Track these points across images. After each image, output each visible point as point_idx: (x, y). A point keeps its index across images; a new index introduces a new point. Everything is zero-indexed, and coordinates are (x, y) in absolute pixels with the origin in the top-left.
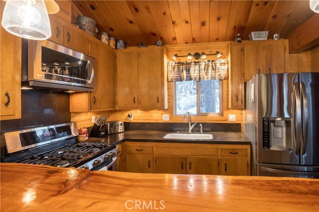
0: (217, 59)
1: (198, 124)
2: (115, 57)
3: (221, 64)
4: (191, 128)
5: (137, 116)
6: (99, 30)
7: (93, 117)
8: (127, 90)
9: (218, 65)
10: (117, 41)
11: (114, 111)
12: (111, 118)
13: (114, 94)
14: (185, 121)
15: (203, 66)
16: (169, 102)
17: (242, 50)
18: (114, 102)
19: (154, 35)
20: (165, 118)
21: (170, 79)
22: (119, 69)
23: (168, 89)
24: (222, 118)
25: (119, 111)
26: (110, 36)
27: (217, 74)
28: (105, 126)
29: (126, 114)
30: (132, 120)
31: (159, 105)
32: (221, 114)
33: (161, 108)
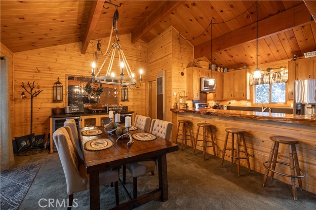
0: (282, 71)
1: (268, 108)
2: (223, 76)
3: (284, 74)
4: (263, 110)
5: (234, 103)
6: (217, 66)
7: (214, 103)
8: (229, 90)
9: (282, 74)
10: (224, 69)
11: (222, 101)
12: (221, 104)
13: (223, 93)
14: (260, 106)
15: (271, 76)
16: (250, 96)
17: (297, 65)
18: (223, 96)
19: (242, 63)
20: (249, 104)
21: (251, 84)
22: (225, 81)
23: (250, 89)
24: (286, 105)
25: (225, 100)
26: (221, 67)
27: (281, 80)
28: (219, 106)
29: (228, 102)
30: (231, 105)
31: (244, 97)
32: (286, 103)
33: (245, 99)
